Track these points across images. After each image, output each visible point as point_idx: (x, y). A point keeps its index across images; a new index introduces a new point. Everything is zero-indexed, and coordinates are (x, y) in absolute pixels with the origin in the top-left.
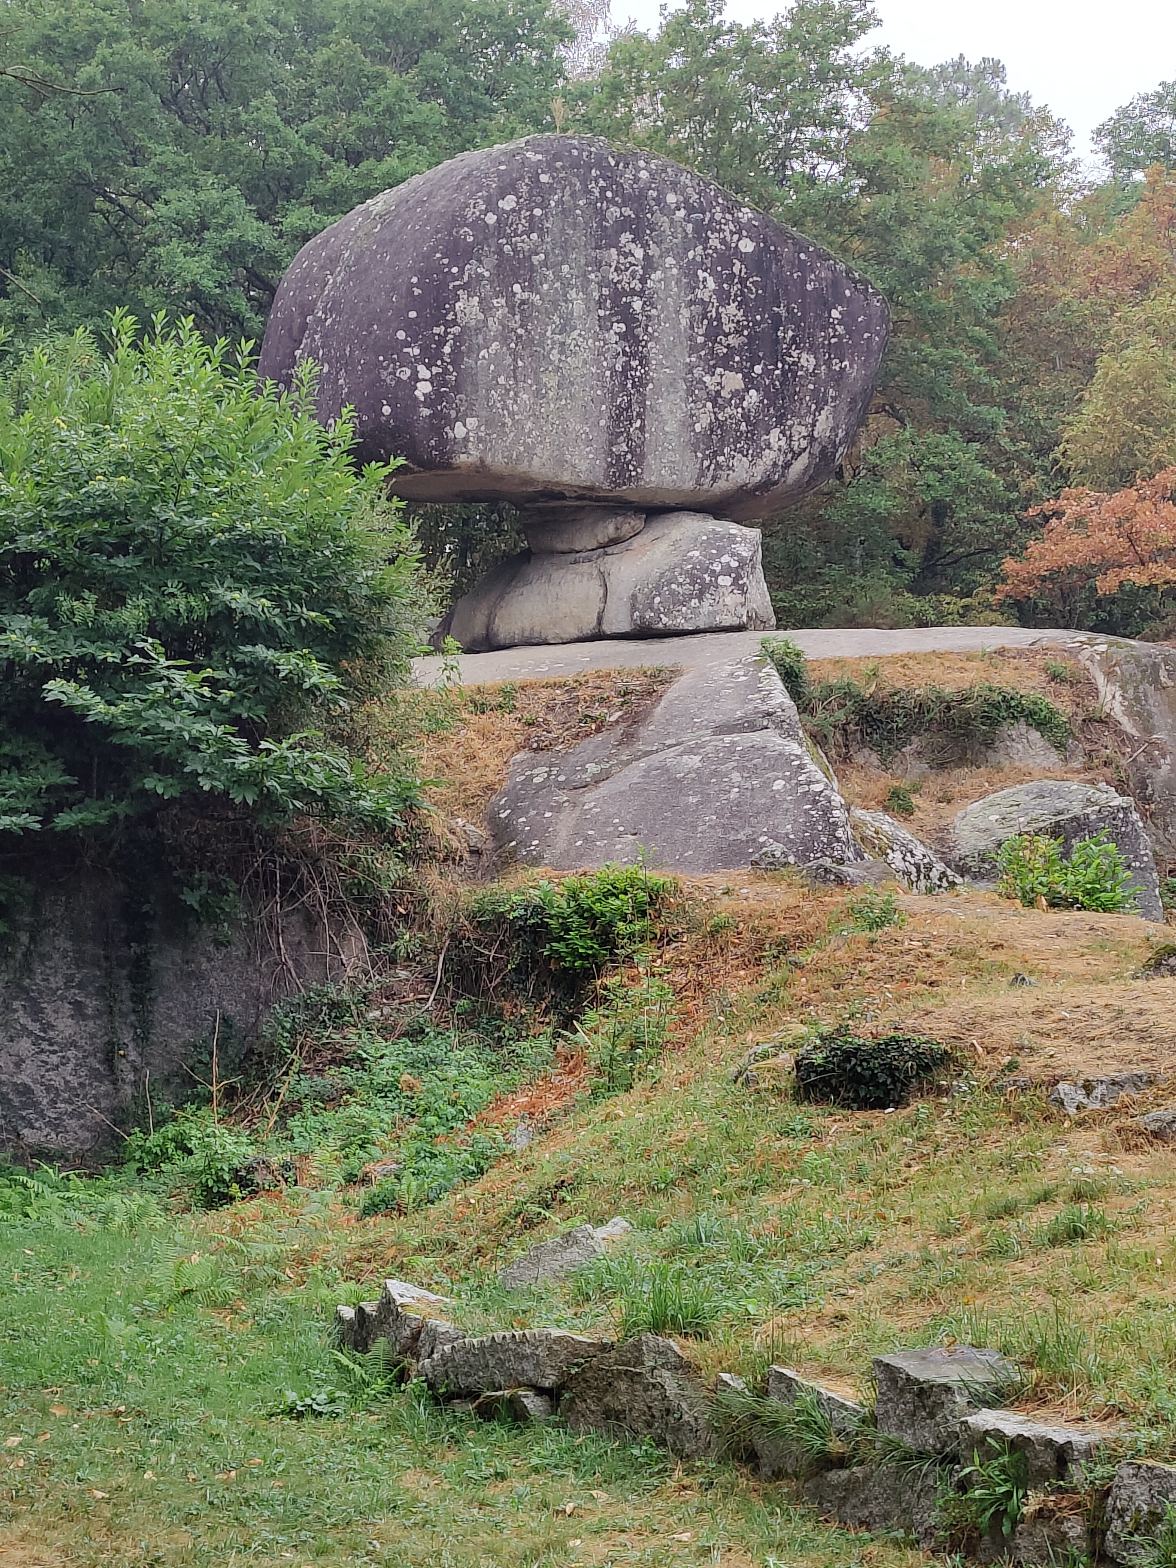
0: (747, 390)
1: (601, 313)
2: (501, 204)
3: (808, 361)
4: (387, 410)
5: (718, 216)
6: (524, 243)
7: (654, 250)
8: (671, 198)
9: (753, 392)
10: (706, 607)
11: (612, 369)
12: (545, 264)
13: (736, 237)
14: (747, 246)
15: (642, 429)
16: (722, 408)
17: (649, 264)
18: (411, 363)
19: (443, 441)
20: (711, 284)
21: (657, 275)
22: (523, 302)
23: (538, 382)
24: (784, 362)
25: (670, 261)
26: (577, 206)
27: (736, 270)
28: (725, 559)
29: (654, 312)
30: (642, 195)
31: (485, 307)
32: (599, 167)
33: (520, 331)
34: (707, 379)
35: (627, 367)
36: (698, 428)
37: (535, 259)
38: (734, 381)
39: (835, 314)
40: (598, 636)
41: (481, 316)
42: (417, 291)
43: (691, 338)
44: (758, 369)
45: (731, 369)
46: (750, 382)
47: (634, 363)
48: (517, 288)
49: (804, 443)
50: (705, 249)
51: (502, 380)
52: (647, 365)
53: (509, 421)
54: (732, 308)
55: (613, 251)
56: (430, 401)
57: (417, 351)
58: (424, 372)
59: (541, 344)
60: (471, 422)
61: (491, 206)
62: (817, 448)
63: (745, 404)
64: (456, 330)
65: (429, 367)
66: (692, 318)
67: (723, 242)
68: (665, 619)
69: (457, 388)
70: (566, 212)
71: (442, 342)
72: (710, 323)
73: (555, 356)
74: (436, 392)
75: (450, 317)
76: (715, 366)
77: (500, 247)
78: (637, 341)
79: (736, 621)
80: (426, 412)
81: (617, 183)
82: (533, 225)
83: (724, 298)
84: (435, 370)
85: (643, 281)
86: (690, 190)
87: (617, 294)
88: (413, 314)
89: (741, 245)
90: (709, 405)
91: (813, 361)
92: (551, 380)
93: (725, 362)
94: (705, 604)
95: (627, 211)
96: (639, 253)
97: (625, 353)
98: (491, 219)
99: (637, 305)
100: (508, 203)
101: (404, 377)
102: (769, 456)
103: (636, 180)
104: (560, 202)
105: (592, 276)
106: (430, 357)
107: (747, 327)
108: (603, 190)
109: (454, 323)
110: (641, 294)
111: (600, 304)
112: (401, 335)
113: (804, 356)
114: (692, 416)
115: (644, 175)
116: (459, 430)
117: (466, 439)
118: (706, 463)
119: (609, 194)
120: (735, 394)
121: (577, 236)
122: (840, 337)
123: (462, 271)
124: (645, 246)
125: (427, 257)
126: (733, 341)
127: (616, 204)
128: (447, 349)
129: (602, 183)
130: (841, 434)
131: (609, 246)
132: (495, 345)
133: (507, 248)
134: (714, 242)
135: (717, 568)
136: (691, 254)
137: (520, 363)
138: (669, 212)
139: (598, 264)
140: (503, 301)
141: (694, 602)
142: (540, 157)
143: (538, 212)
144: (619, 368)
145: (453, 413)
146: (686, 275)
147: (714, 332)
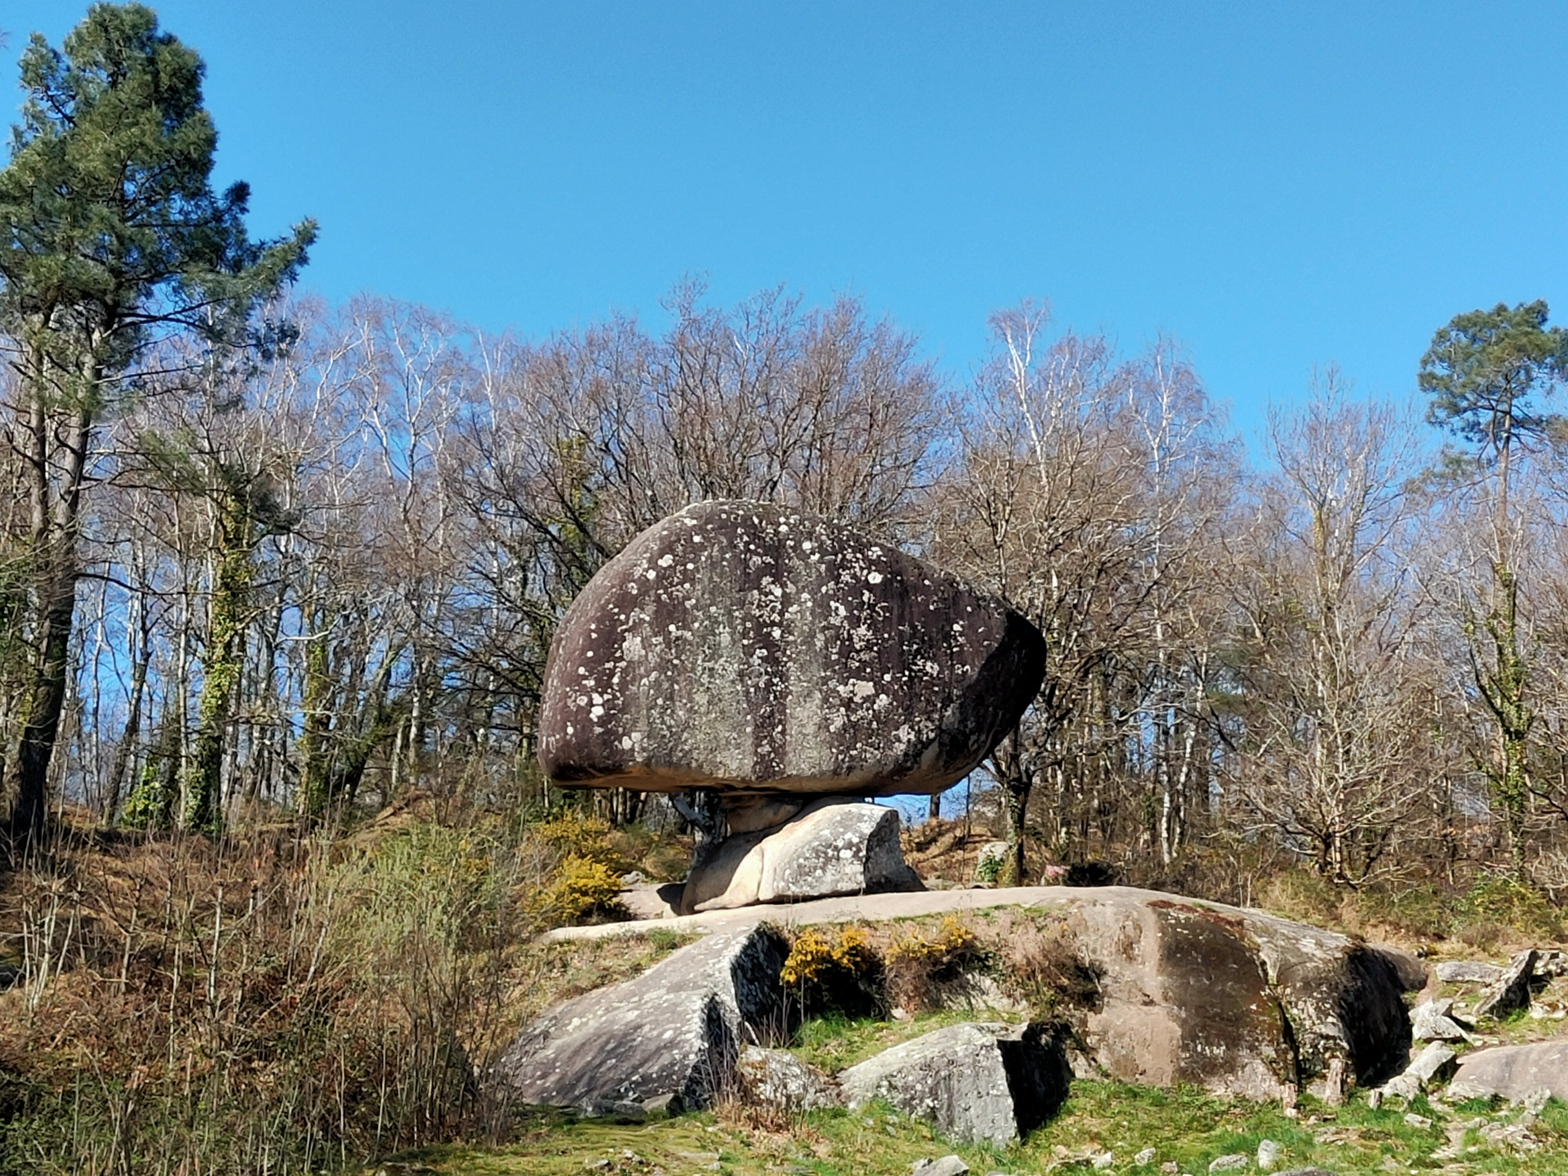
0: (877, 695)
1: (745, 642)
2: (660, 562)
3: (932, 668)
4: (570, 730)
5: (849, 557)
6: (678, 592)
7: (791, 588)
8: (807, 546)
9: (883, 696)
10: (829, 877)
11: (756, 687)
12: (695, 607)
13: (865, 572)
14: (876, 578)
15: (783, 732)
16: (855, 711)
17: (787, 601)
18: (587, 692)
19: (615, 752)
20: (842, 611)
21: (794, 608)
22: (677, 638)
23: (691, 700)
24: (911, 670)
25: (805, 596)
26: (724, 559)
27: (865, 599)
28: (848, 836)
29: (791, 638)
30: (781, 544)
31: (646, 644)
32: (744, 524)
33: (676, 662)
34: (841, 688)
35: (769, 684)
36: (832, 728)
37: (688, 604)
38: (866, 688)
39: (956, 627)
40: (758, 902)
41: (643, 652)
42: (594, 636)
43: (827, 657)
44: (887, 677)
45: (863, 679)
46: (880, 688)
47: (775, 681)
48: (672, 628)
49: (932, 735)
50: (837, 583)
51: (660, 701)
52: (787, 680)
53: (666, 733)
54: (862, 630)
55: (755, 592)
56: (603, 721)
57: (592, 683)
58: (597, 699)
59: (693, 670)
60: (636, 736)
61: (653, 564)
62: (946, 738)
63: (876, 707)
64: (623, 664)
65: (601, 695)
66: (827, 641)
67: (854, 576)
68: (793, 888)
69: (624, 710)
70: (713, 565)
71: (612, 675)
72: (843, 642)
73: (705, 679)
74: (607, 714)
75: (618, 654)
76: (848, 678)
77: (659, 596)
78: (776, 662)
79: (855, 886)
80: (598, 730)
81: (759, 538)
82: (687, 577)
83: (855, 622)
84: (606, 697)
85: (781, 614)
86: (824, 538)
87: (759, 625)
88: (590, 654)
89: (870, 578)
90: (842, 709)
91: (936, 666)
92: (701, 699)
93: (858, 674)
94: (828, 874)
95: (769, 560)
96: (778, 592)
97: (767, 673)
98: (651, 575)
99: (777, 633)
100: (666, 561)
101: (583, 704)
102: (900, 748)
103: (777, 533)
104: (710, 556)
105: (737, 614)
106: (603, 686)
107: (877, 644)
108: (747, 544)
109: (621, 659)
110: (779, 625)
111: (744, 635)
112: (582, 671)
113: (929, 664)
114: (827, 719)
115: (783, 529)
116: (626, 743)
117: (632, 750)
118: (841, 757)
119: (752, 547)
120: (866, 699)
121: (725, 584)
122: (961, 646)
123: (628, 618)
124: (783, 586)
125: (603, 608)
126: (864, 656)
127: (758, 554)
128: (616, 680)
129: (746, 538)
130: (970, 725)
131: (751, 589)
132: (654, 675)
133: (664, 597)
134: (846, 577)
135: (840, 843)
136: (824, 589)
137: (676, 687)
138: (804, 557)
139: (742, 604)
140: (661, 639)
141: (819, 872)
142: (694, 522)
143: (690, 566)
144: (762, 685)
145: (620, 730)
146: (820, 606)
147: (847, 650)
